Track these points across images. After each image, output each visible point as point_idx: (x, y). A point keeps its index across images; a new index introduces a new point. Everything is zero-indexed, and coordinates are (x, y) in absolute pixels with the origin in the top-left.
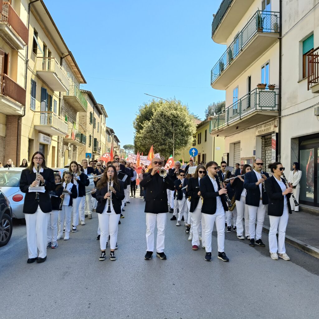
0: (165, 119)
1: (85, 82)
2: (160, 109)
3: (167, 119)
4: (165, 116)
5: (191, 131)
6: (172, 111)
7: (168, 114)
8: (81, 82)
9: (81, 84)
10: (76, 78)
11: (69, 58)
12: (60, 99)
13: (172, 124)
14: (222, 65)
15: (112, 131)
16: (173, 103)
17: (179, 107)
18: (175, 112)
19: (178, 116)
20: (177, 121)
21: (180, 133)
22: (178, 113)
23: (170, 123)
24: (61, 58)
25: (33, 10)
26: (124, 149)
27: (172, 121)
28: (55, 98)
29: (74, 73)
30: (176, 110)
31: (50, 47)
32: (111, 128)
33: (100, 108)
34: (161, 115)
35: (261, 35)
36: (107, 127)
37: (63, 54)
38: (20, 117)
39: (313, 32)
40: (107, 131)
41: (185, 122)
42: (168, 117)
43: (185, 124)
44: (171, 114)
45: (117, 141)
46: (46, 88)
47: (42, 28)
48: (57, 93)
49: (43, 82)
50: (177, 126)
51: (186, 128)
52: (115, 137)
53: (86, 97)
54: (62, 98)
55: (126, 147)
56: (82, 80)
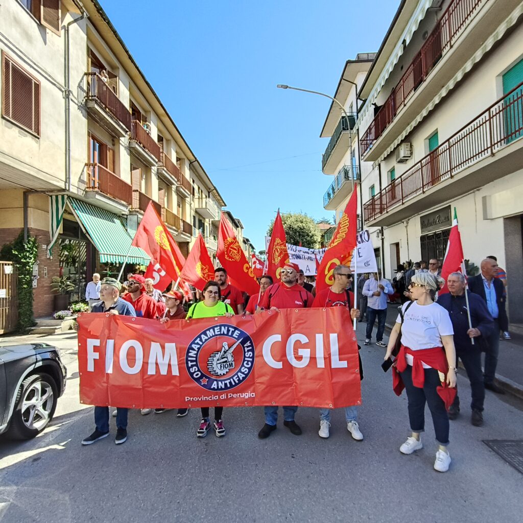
0: (293, 231)
1: (225, 205)
2: (288, 222)
3: (295, 231)
4: (293, 228)
5: (315, 240)
6: (298, 224)
7: (296, 227)
8: (223, 206)
9: (222, 207)
10: (219, 203)
11: (215, 191)
12: (209, 224)
13: (300, 235)
14: (329, 195)
15: (248, 240)
16: (299, 217)
17: (304, 220)
18: (301, 224)
19: (304, 228)
20: (303, 232)
21: (306, 242)
22: (304, 225)
23: (298, 234)
24: (209, 192)
25: (192, 168)
26: (259, 254)
27: (299, 233)
28: (206, 224)
29: (218, 200)
30: (302, 222)
31: (202, 188)
32: (247, 238)
33: (237, 222)
34: (290, 228)
35: (348, 181)
36: (244, 238)
37: (210, 189)
38: (188, 243)
39: (374, 185)
40: (244, 241)
41: (310, 232)
42: (296, 230)
43: (310, 234)
44: (298, 226)
45: (253, 248)
46: (201, 218)
47: (197, 176)
48: (207, 220)
49: (200, 215)
50: (304, 236)
51: (311, 237)
52: (251, 245)
53: (227, 215)
54: (211, 223)
55: (261, 253)
56: (223, 204)
